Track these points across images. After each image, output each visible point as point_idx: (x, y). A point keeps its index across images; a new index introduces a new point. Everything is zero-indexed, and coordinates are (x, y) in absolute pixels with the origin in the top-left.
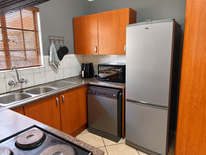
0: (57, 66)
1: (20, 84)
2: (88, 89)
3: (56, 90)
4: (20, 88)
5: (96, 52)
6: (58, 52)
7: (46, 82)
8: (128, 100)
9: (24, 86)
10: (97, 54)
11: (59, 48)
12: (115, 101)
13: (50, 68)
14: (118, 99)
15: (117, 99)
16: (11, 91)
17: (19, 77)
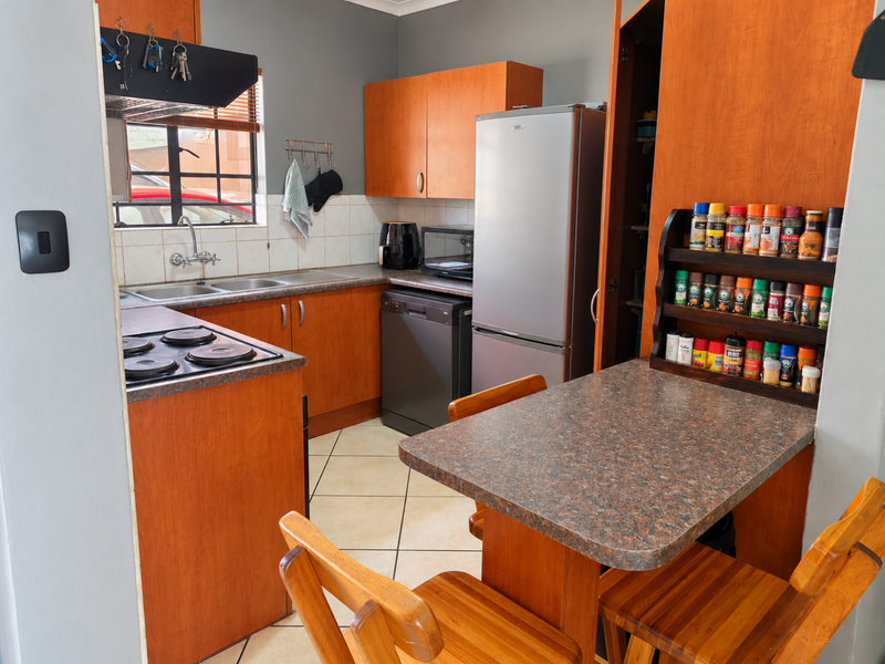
0: (305, 226)
1: (199, 264)
2: (384, 298)
3: (285, 284)
4: (197, 275)
5: (422, 191)
6: (309, 189)
7: (272, 271)
8: (478, 329)
9: (211, 271)
10: (423, 196)
11: (312, 176)
12: (447, 329)
13: (284, 232)
14: (455, 324)
15: (453, 325)
16: (176, 279)
17: (198, 246)
